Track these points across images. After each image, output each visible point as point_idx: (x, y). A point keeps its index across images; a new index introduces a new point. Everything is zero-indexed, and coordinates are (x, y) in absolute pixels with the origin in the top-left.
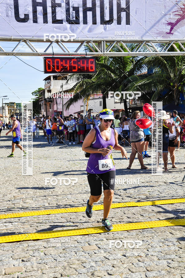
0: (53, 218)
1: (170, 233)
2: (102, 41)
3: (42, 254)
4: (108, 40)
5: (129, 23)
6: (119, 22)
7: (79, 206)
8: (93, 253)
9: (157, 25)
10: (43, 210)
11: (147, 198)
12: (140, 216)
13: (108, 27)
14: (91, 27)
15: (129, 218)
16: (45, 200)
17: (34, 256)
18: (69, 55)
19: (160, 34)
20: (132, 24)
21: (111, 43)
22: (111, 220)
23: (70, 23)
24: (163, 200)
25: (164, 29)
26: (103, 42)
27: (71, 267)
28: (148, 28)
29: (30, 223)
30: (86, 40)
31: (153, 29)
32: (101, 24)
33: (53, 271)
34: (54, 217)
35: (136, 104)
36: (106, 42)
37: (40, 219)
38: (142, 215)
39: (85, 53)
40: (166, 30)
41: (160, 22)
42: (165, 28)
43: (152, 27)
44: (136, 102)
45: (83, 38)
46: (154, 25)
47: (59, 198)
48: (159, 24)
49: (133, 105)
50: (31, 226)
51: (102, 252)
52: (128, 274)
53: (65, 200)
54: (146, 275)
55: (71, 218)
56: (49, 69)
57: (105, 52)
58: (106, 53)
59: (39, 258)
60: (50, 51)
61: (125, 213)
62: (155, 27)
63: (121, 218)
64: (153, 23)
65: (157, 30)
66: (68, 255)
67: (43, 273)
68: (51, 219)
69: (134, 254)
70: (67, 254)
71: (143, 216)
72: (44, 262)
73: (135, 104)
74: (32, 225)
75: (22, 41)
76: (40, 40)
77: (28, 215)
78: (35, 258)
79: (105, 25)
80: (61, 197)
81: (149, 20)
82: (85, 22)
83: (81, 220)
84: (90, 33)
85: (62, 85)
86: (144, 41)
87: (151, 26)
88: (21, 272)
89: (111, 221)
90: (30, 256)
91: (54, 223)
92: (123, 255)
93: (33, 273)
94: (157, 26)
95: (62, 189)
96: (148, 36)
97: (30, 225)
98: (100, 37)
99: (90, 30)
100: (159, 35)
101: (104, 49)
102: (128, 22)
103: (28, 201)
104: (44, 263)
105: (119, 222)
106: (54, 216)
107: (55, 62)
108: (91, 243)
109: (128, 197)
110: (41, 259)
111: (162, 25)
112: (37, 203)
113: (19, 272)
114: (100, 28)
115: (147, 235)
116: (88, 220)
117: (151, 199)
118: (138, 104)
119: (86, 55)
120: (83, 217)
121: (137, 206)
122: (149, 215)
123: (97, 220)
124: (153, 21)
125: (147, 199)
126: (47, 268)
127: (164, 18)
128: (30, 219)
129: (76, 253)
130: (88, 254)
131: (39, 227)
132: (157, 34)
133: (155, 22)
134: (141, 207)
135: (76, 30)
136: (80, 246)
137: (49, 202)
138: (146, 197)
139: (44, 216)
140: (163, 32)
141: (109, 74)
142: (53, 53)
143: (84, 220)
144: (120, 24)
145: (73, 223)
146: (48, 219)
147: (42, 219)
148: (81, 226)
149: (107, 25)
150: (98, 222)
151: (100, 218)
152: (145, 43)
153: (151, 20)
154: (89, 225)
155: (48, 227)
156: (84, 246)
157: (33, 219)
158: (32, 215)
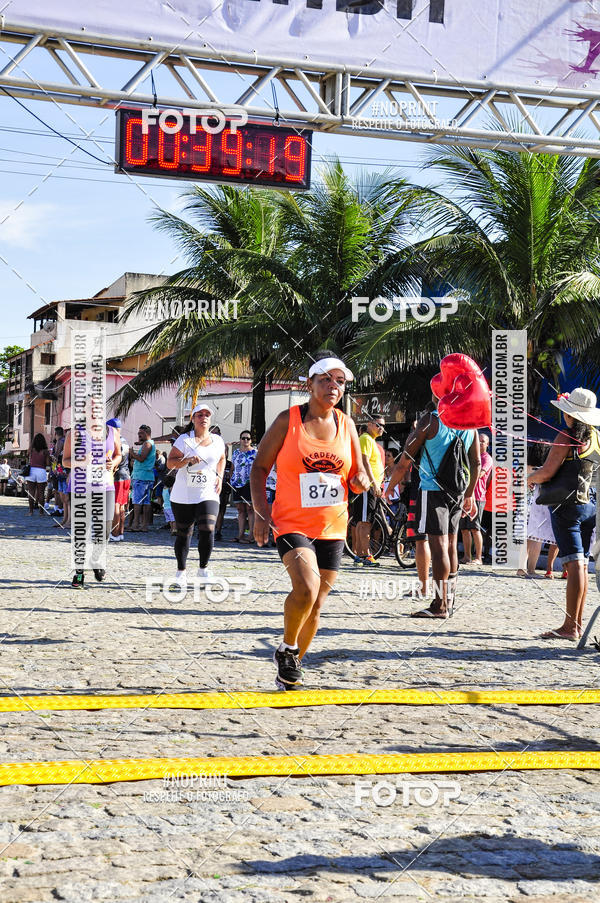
0: (115, 720)
1: (578, 779)
2: (339, 71)
3: (99, 813)
5: (439, 18)
6: (405, 10)
8: (298, 820)
9: (541, 35)
12: (447, 729)
13: (363, 19)
14: (300, 17)
15: (406, 733)
16: (69, 672)
17: (65, 817)
19: (549, 67)
20: (450, 22)
21: (368, 85)
22: (341, 736)
25: (564, 50)
26: (344, 75)
27: (221, 853)
28: (510, 44)
29: (28, 729)
30: (281, 64)
31: (526, 49)
32: (338, 9)
33: (154, 862)
34: (118, 718)
36: (352, 80)
37: (64, 720)
38: (454, 728)
39: (274, 111)
40: (573, 54)
41: (554, 25)
42: (568, 48)
43: (524, 42)
44: (374, 408)
45: (268, 53)
46: (532, 36)
47: (125, 667)
48: (549, 30)
49: (362, 416)
50: (34, 739)
51: (332, 816)
52: (450, 883)
53: (147, 676)
54: (520, 889)
55: (184, 724)
56: (137, 154)
57: (348, 116)
59: (89, 825)
60: (141, 90)
61: (388, 721)
62: (535, 42)
63: (379, 731)
65: (542, 55)
66: (200, 820)
67: (113, 865)
68: (105, 721)
69: (457, 828)
70: (195, 816)
71: (461, 730)
72: (109, 833)
75: (39, 45)
77: (18, 709)
78: (70, 823)
79: (351, 15)
80: (133, 666)
81: (513, 14)
84: (297, 38)
86: (490, 92)
87: (520, 38)
88: (25, 860)
89: (341, 738)
90: (52, 817)
92: (415, 829)
93: (73, 863)
94: (541, 40)
95: (131, 647)
96: (506, 71)
97: (28, 735)
98: (329, 59)
99: (297, 28)
100: (545, 73)
101: (342, 104)
102: (437, 14)
104: (113, 838)
106: (115, 714)
108: (281, 790)
110: (97, 827)
111: (557, 35)
112: (40, 677)
113: (16, 859)
114: (334, 22)
116: (251, 731)
119: (277, 117)
120: (231, 721)
122: (480, 727)
123: (286, 732)
124: (528, 19)
126: (129, 852)
127: (567, 14)
128: (26, 718)
129: (230, 816)
130: (279, 821)
131: (67, 741)
132: (540, 67)
133: (535, 24)
135: (247, 19)
137: (87, 678)
139: (76, 713)
140: (563, 63)
141: (288, 294)
142: (156, 100)
143: (237, 730)
144: (408, 16)
145: (197, 736)
146: (95, 721)
147: (70, 720)
148: (230, 748)
149: (360, 15)
150: (292, 738)
151: (299, 729)
152: (492, 101)
153: (521, 14)
154: (262, 743)
155: (101, 742)
156: (257, 797)
157: (37, 721)
158: (28, 708)
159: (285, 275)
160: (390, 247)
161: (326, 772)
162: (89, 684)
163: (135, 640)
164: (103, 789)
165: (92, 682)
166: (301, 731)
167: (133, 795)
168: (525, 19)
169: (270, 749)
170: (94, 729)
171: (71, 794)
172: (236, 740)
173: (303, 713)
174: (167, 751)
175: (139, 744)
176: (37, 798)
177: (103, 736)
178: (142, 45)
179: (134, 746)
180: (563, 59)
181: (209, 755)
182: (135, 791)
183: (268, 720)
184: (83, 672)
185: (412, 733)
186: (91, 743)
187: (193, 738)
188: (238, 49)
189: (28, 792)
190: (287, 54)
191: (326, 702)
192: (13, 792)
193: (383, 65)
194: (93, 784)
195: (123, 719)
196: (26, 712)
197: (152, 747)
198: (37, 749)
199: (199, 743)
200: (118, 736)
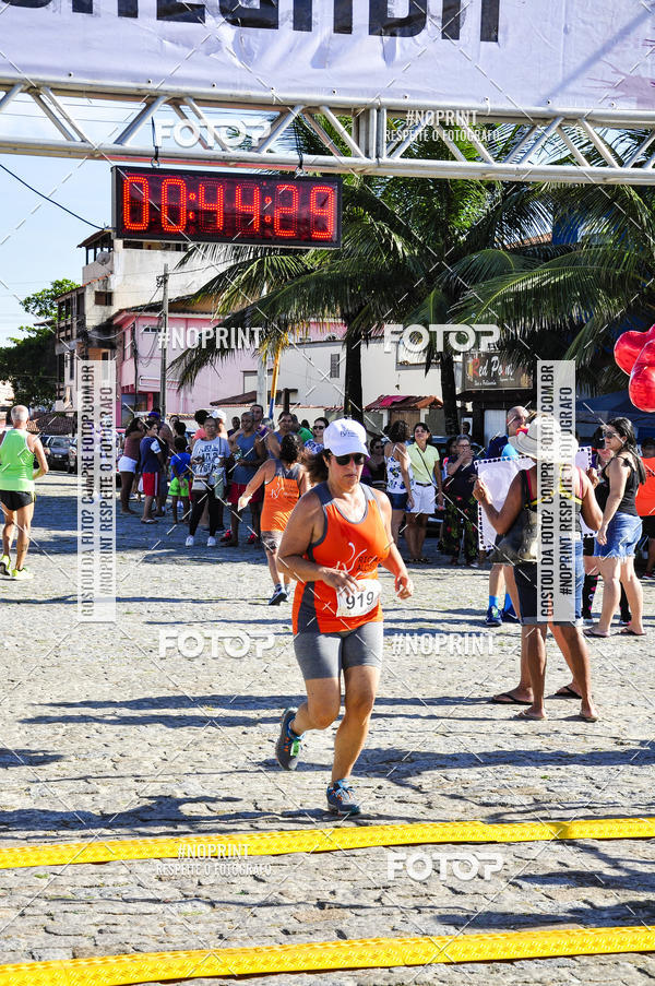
0: (122, 880)
1: (640, 970)
2: (372, 106)
4: (397, 105)
5: (493, 35)
6: (451, 30)
7: (235, 830)
9: (616, 48)
10: (78, 841)
11: (538, 804)
12: (504, 885)
13: (402, 44)
14: (326, 45)
15: (456, 893)
16: (83, 797)
18: (225, 161)
19: (626, 87)
20: (506, 40)
22: (379, 900)
23: (234, 23)
24: (607, 817)
25: (645, 65)
26: (378, 111)
28: (577, 61)
29: (19, 899)
30: (303, 102)
31: (598, 66)
32: (371, 32)
34: (127, 876)
35: (496, 377)
36: (388, 111)
37: (62, 881)
38: (514, 884)
39: (297, 157)
41: (632, 36)
42: (649, 61)
43: (596, 58)
44: (494, 369)
45: (290, 90)
46: (606, 49)
48: (626, 42)
49: (480, 380)
50: (22, 915)
55: (200, 884)
57: (384, 159)
58: (389, 160)
60: (140, 141)
62: (610, 58)
63: (424, 890)
64: (601, 38)
65: (617, 72)
68: (110, 881)
71: (520, 888)
73: (488, 378)
74: (28, 911)
75: (22, 91)
76: (100, 90)
77: (12, 865)
79: (387, 39)
81: (582, 25)
82: (303, 21)
83: (244, 893)
84: (322, 70)
85: (166, 275)
86: (555, 118)
87: (590, 50)
89: (379, 904)
91: (127, 901)
94: (617, 54)
95: (161, 751)
96: (576, 94)
97: (18, 908)
98: (362, 92)
99: (322, 59)
100: (623, 94)
101: (378, 145)
102: (490, 31)
103: (9, 797)
105: (416, 908)
106: (124, 870)
109: (453, 797)
111: (636, 47)
114: (365, 48)
115: (538, 976)
116: (276, 894)
117: (555, 814)
118: (504, 376)
119: (300, 165)
120: (255, 878)
121: (495, 842)
123: (317, 895)
124: (600, 29)
125: (537, 810)
127: (648, 21)
128: (19, 880)
131: (60, 919)
132: (615, 86)
133: (610, 36)
134: (509, 844)
135: (262, 53)
137: (102, 807)
138: (532, 801)
139: (79, 869)
140: (643, 80)
141: (385, 235)
142: (157, 152)
143: (260, 892)
144: (456, 36)
145: (212, 904)
146: (99, 882)
147: (70, 881)
148: (248, 922)
149: (398, 38)
150: (321, 905)
151: (332, 889)
152: (560, 126)
153: (592, 25)
154: (283, 916)
155: (100, 918)
157: (31, 883)
158: (25, 864)
159: (381, 213)
166: (333, 893)
168: (597, 31)
169: (292, 925)
172: (256, 911)
173: (342, 863)
174: (174, 930)
175: (143, 920)
177: (102, 908)
178: (139, 89)
179: (136, 924)
180: (643, 76)
181: (221, 937)
183: (299, 876)
184: (98, 798)
185: (463, 893)
186: (87, 921)
187: (208, 909)
188: (252, 87)
190: (311, 89)
191: (373, 843)
193: (427, 95)
195: (131, 878)
196: (21, 871)
197: (157, 923)
198: (23, 935)
199: (212, 915)
200: (120, 907)
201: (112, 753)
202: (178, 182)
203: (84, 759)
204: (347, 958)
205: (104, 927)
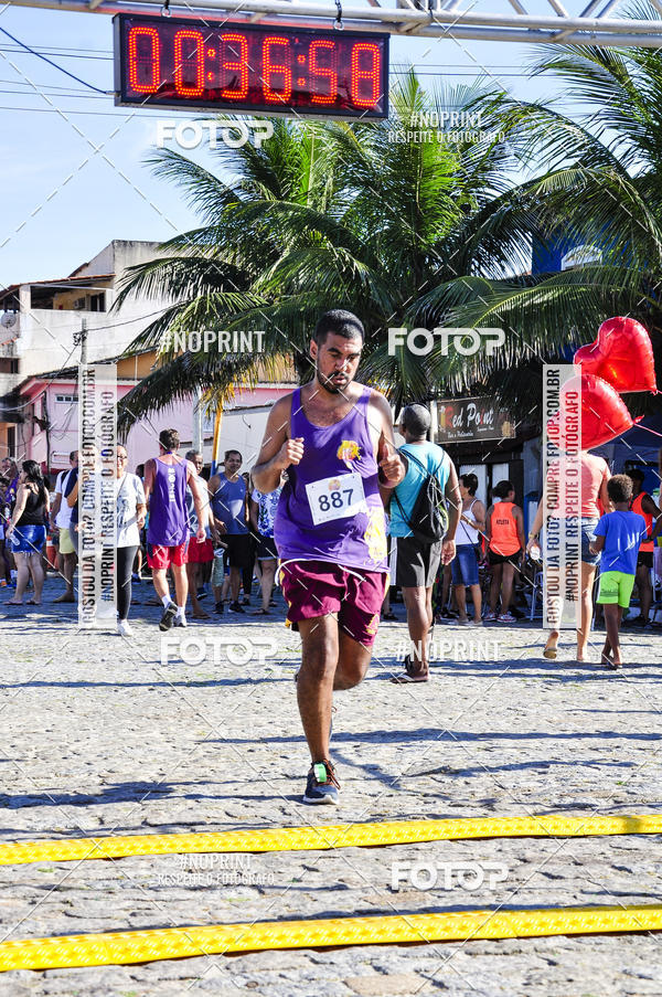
0: (144, 873)
12: (611, 870)
15: (553, 877)
29: (24, 890)
34: (149, 869)
37: (74, 875)
38: (621, 869)
39: (335, 8)
50: (34, 903)
61: (525, 861)
63: (515, 876)
68: (131, 874)
71: (630, 871)
74: (37, 900)
77: (8, 862)
83: (299, 881)
91: (155, 889)
97: (25, 898)
105: (510, 890)
106: (144, 864)
107: (178, 43)
108: (387, 964)
116: (335, 880)
119: (339, 18)
120: (306, 868)
123: (384, 882)
128: (20, 874)
131: (80, 905)
136: (334, 975)
137: (99, 814)
138: (611, 803)
139: (89, 864)
141: (346, 263)
143: (315, 880)
145: (259, 889)
146: (120, 874)
147: (82, 874)
148: (309, 906)
155: (130, 903)
156: (354, 976)
157: (36, 877)
158: (21, 860)
159: (340, 236)
160: (488, 190)
161: (447, 936)
162: (102, 822)
163: (161, 758)
164: (137, 971)
165: (106, 819)
167: (181, 979)
169: (364, 907)
170: (115, 885)
171: (94, 980)
172: (315, 895)
173: (406, 854)
174: (222, 914)
175: (181, 906)
176: (48, 987)
177: (129, 896)
179: (175, 909)
181: (281, 919)
182: (183, 973)
183: (357, 866)
185: (561, 878)
186: (114, 907)
187: (254, 893)
189: (34, 980)
192: (12, 980)
194: (123, 965)
195: (155, 871)
196: (19, 866)
197: (199, 908)
198: (39, 918)
199: (263, 901)
200: (151, 895)
201: (97, 770)
202: (194, 34)
203: (66, 776)
204: (446, 929)
205: (136, 911)
